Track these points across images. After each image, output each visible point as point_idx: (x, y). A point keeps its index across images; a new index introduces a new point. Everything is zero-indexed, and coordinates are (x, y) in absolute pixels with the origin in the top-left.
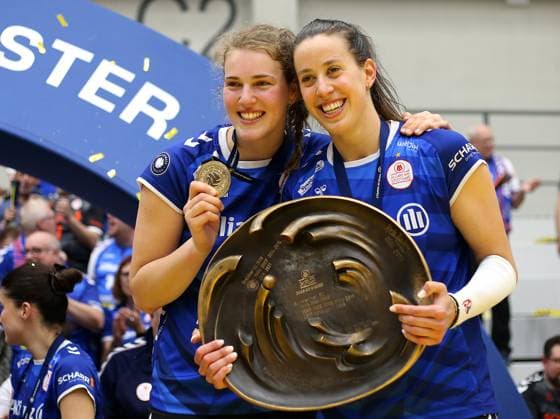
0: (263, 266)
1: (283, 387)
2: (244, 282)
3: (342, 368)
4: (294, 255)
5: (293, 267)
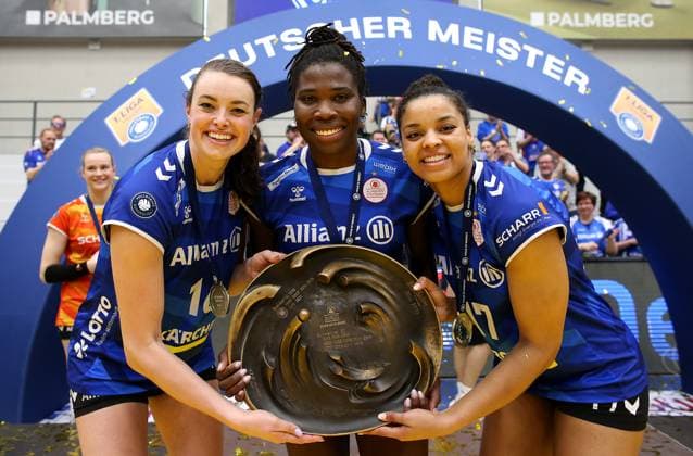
0: (294, 297)
1: (297, 410)
2: (274, 309)
3: (353, 400)
4: (324, 292)
5: (321, 303)
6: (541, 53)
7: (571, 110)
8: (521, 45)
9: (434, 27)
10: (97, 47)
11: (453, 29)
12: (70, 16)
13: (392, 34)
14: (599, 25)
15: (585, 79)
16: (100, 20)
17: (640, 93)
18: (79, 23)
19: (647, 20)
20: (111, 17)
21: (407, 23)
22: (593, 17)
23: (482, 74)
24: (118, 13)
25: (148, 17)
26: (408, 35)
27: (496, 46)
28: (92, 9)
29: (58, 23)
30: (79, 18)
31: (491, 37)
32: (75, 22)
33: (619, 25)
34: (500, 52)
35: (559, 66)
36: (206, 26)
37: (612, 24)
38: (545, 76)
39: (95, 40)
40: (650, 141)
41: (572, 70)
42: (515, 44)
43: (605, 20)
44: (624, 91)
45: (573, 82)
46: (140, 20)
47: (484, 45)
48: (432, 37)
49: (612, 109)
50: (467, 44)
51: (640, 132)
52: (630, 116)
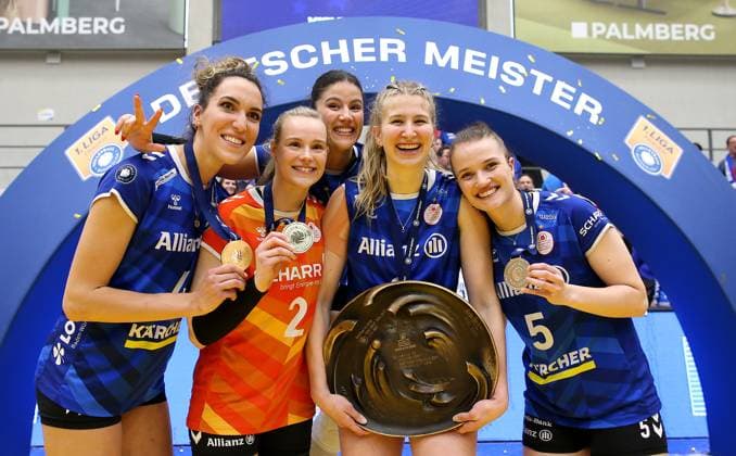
4: (395, 322)
5: (393, 331)
6: (550, 79)
7: (580, 142)
8: (528, 71)
9: (431, 49)
10: (57, 60)
11: (453, 52)
12: (25, 24)
13: (384, 58)
14: (651, 37)
15: (598, 108)
16: (60, 28)
17: (660, 123)
18: (36, 32)
19: (708, 32)
20: (73, 25)
21: (401, 45)
22: (644, 28)
23: (483, 102)
24: (82, 20)
25: (117, 26)
26: (402, 58)
27: (500, 71)
28: (51, 15)
29: (10, 31)
30: (36, 26)
31: (495, 61)
32: (30, 31)
33: (675, 38)
34: (504, 78)
35: (570, 93)
36: (186, 37)
37: (667, 37)
38: (555, 104)
39: (54, 52)
40: (668, 176)
41: (584, 98)
42: (522, 69)
43: (658, 32)
44: (642, 121)
45: (584, 111)
46: (108, 29)
47: (486, 69)
48: (428, 61)
49: (627, 141)
50: (467, 68)
51: (657, 167)
52: (647, 149)
